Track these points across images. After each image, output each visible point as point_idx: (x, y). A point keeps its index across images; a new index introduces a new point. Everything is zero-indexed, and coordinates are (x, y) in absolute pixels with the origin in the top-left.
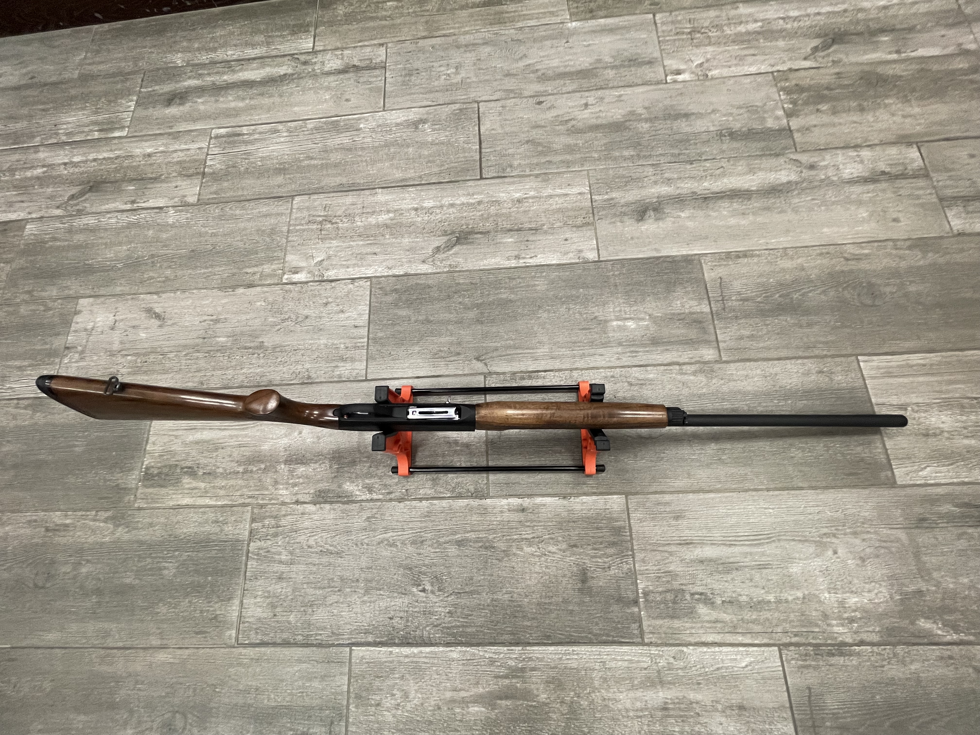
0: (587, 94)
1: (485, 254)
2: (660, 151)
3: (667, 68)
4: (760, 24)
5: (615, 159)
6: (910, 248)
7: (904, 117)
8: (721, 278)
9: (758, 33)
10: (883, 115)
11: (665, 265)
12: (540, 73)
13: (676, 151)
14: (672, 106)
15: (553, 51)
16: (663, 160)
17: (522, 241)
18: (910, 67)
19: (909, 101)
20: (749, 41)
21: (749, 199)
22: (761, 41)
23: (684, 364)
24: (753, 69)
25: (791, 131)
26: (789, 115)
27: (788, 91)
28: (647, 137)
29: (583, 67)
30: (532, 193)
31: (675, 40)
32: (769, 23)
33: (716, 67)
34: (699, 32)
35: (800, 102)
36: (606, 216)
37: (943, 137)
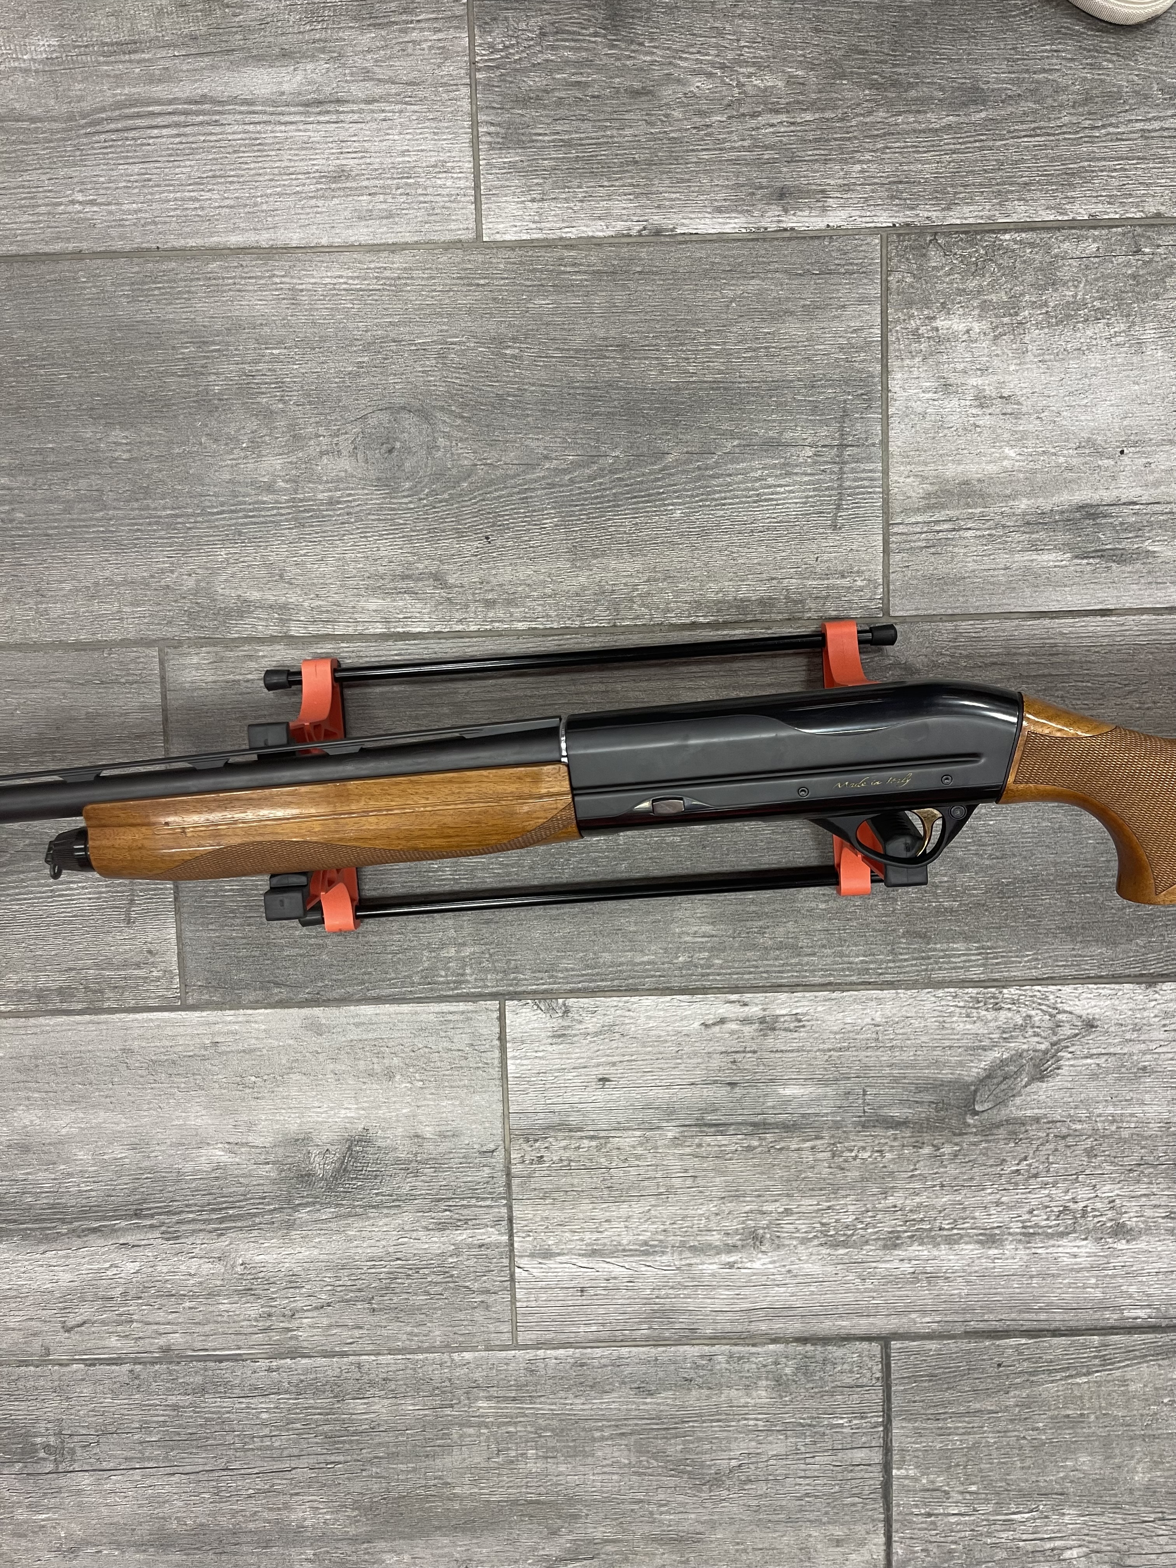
1: (877, 1044)
8: (129, 921)
11: (295, 975)
17: (753, 1083)
23: (272, 640)
30: (710, 1266)
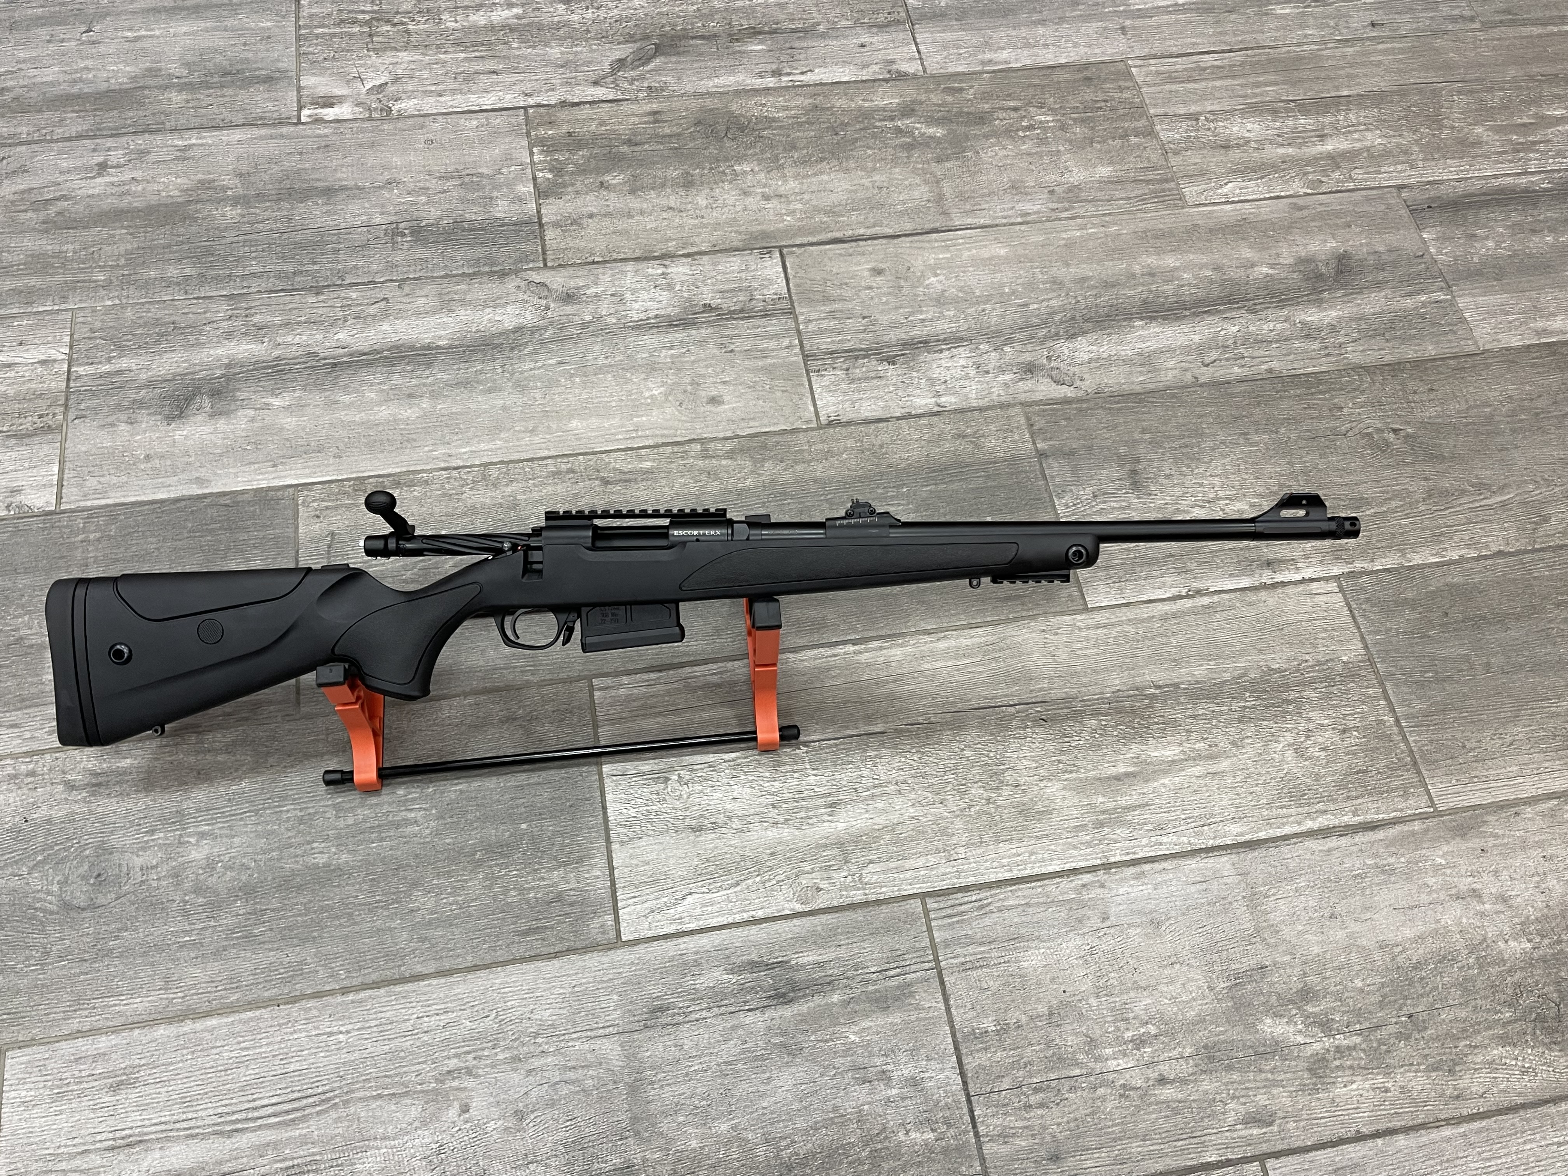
0: (109, 143)
2: (255, 267)
3: (305, 92)
5: (147, 285)
6: (731, 455)
7: (766, 198)
9: (512, 29)
10: (727, 194)
13: (290, 268)
14: (298, 172)
16: (255, 285)
18: (793, 104)
19: (781, 167)
21: (429, 365)
24: (488, 101)
25: (541, 225)
26: (542, 193)
27: (549, 146)
28: (230, 236)
29: (113, 84)
33: (411, 95)
34: (388, 21)
35: (571, 168)
36: (95, 411)
37: (830, 236)
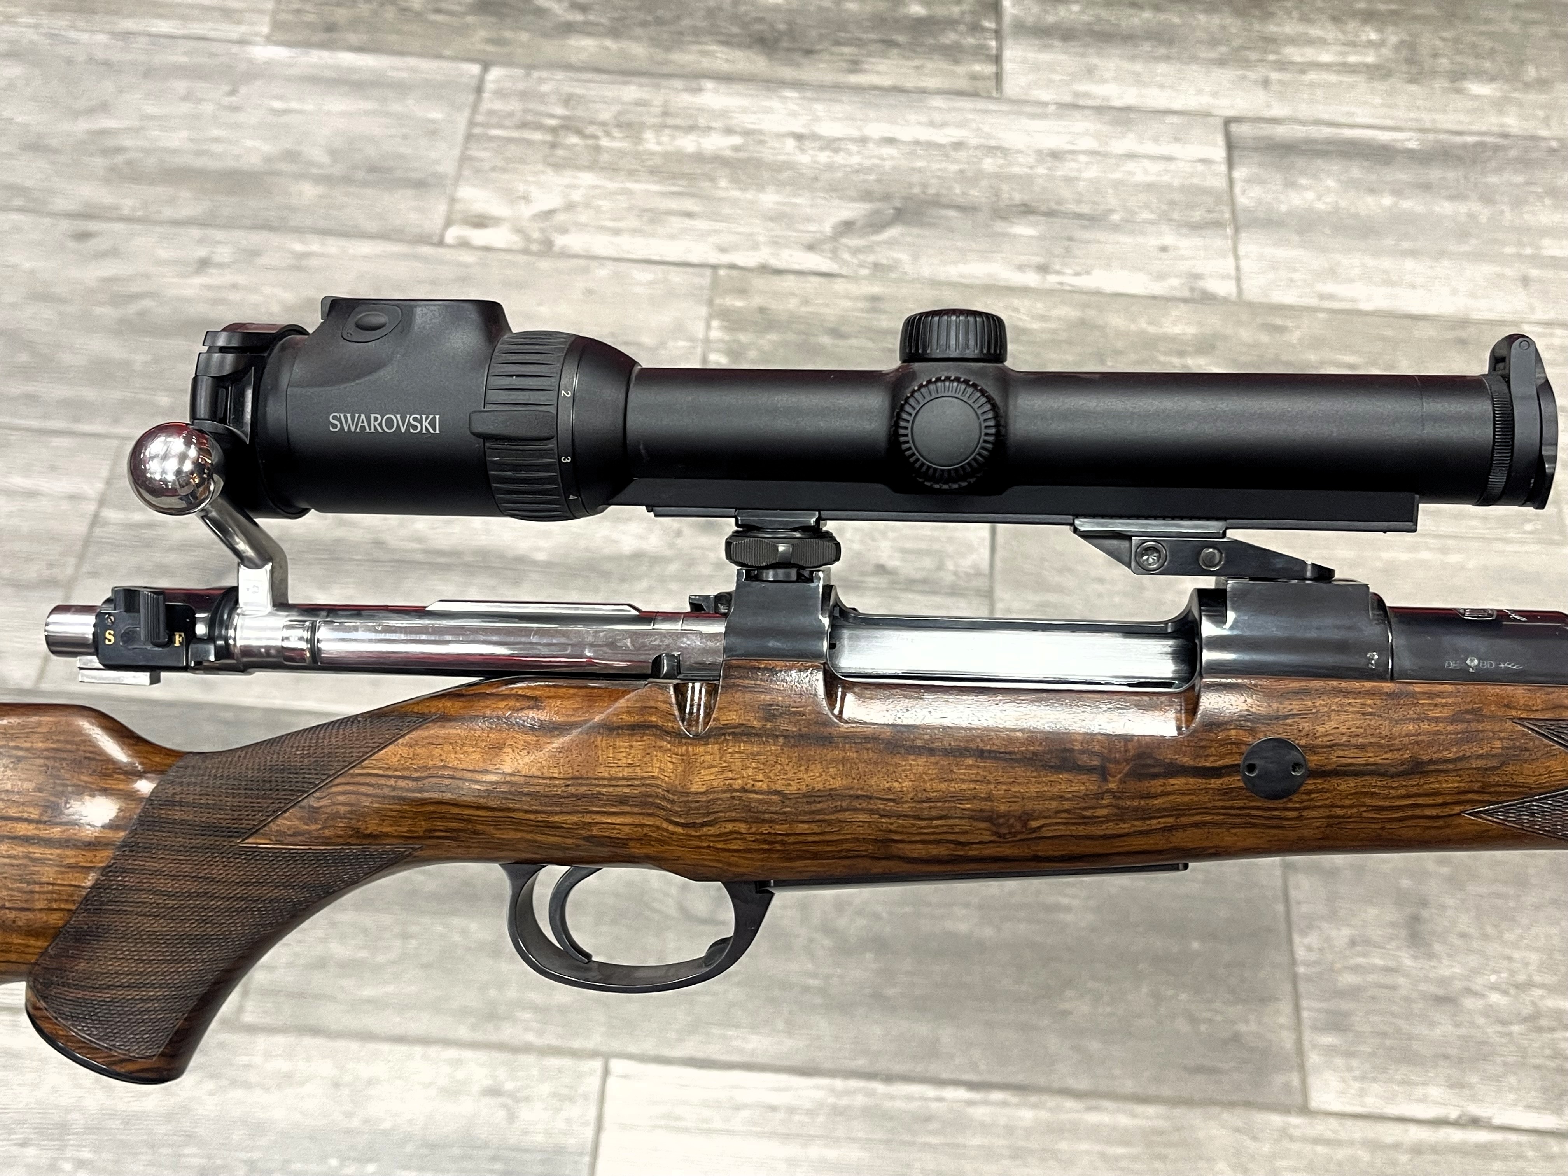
4: (737, 140)
12: (119, 159)
15: (185, 108)
20: (690, 177)
22: (723, 183)
31: (510, 140)
32: (762, 142)
